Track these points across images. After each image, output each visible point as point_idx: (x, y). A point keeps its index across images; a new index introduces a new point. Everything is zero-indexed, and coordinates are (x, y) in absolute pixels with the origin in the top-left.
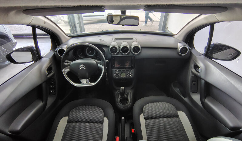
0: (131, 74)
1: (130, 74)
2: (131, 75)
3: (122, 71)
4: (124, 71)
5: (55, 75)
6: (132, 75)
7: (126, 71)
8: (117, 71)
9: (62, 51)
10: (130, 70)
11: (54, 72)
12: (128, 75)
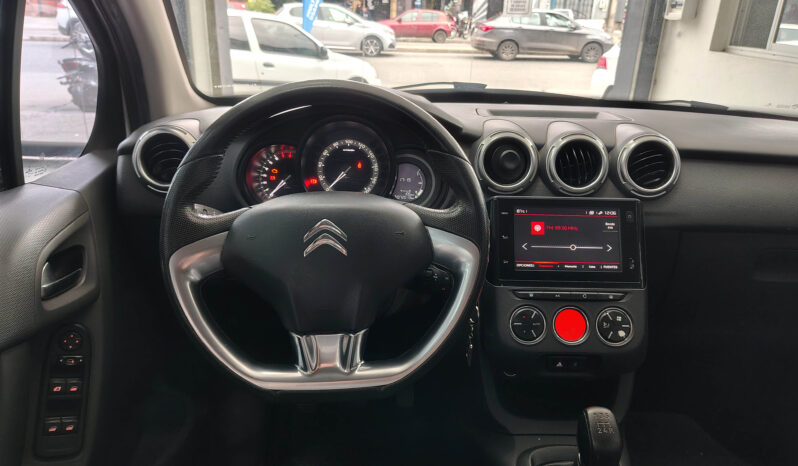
0: (625, 321)
1: (616, 326)
2: (622, 334)
3: (564, 299)
4: (578, 299)
5: (100, 301)
6: (627, 331)
7: (591, 300)
8: (526, 297)
9: (166, 150)
10: (616, 300)
11: (91, 287)
12: (604, 333)
